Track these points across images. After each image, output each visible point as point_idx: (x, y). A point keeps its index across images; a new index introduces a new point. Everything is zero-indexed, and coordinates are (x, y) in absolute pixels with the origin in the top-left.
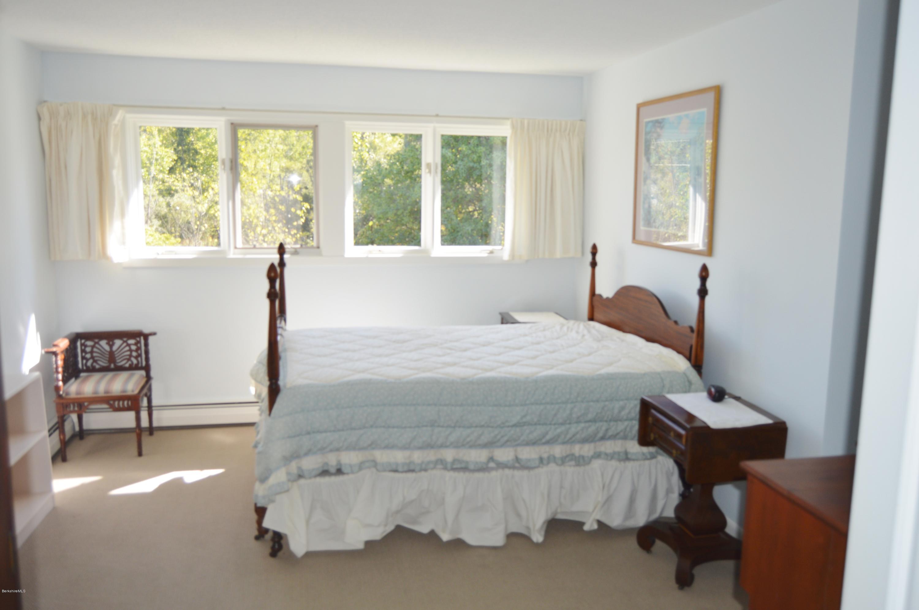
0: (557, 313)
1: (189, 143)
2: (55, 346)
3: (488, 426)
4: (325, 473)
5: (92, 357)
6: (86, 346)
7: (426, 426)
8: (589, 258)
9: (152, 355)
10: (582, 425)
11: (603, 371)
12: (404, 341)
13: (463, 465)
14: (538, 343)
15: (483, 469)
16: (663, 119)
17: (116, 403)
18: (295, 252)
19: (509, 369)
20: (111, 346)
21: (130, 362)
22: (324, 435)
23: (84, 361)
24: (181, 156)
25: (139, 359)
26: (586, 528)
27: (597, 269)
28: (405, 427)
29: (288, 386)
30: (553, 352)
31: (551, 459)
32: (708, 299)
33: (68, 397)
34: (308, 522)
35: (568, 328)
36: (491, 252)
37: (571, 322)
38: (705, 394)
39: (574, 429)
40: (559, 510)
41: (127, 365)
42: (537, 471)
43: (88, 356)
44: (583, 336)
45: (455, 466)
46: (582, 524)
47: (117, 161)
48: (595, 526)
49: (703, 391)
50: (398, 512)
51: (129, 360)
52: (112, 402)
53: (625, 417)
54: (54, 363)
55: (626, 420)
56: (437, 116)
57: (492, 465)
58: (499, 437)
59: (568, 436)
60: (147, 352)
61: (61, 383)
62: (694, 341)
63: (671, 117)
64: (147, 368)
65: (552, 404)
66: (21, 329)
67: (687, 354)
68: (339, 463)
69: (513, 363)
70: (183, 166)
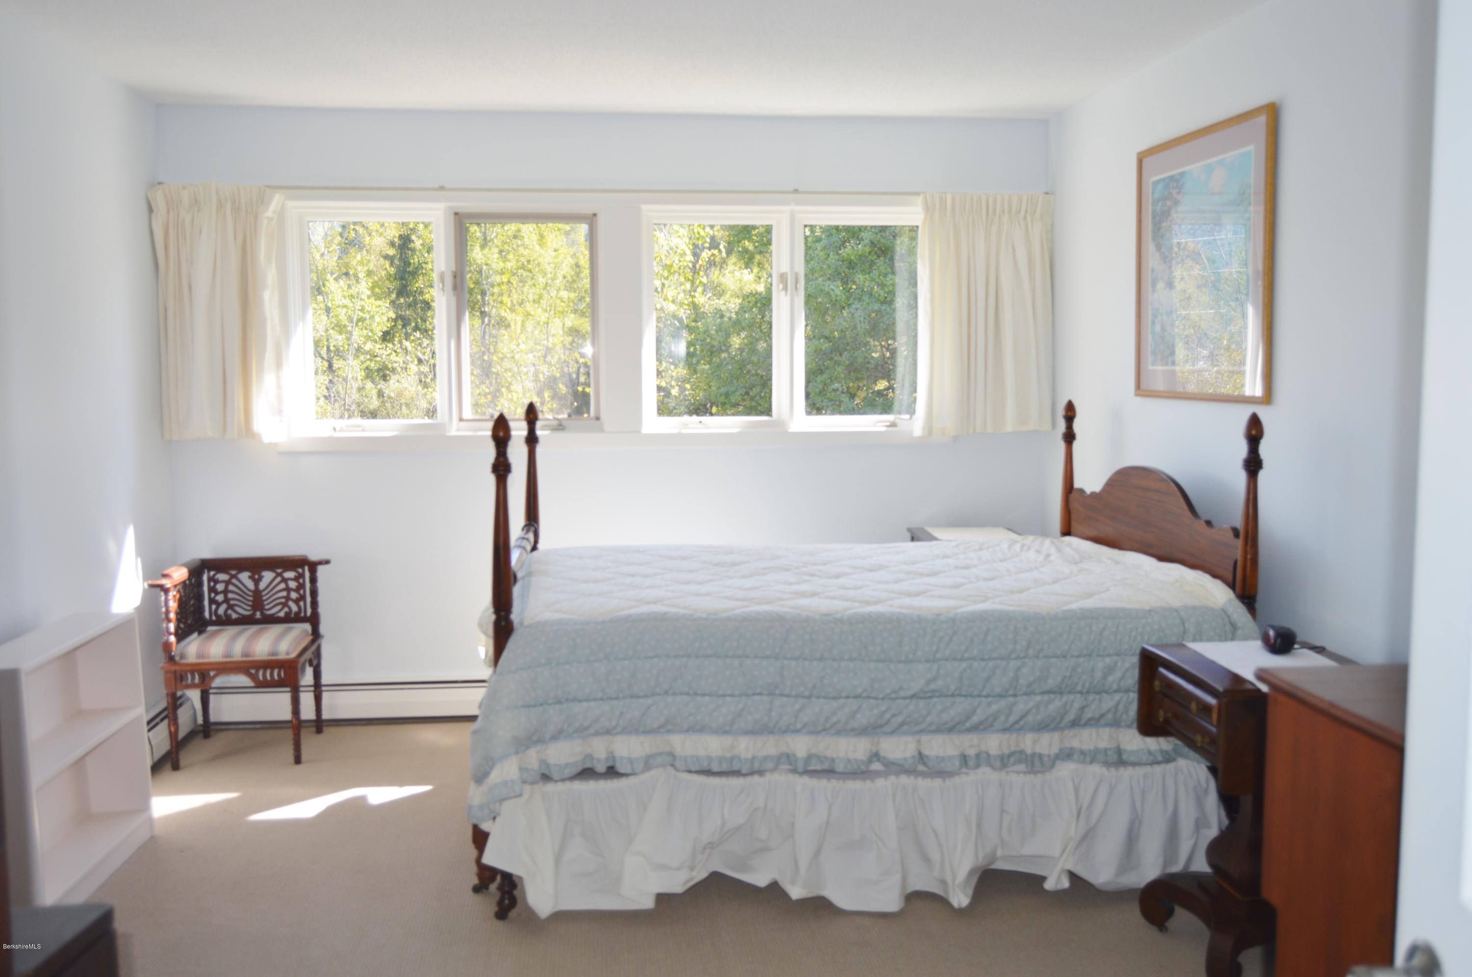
0: (1009, 529)
1: (415, 292)
2: (165, 576)
3: (868, 697)
4: (586, 773)
5: (227, 600)
6: (216, 582)
7: (760, 694)
8: (1062, 426)
9: (321, 599)
10: (1038, 698)
11: (1074, 606)
12: (734, 564)
13: (826, 766)
14: (967, 567)
15: (860, 772)
16: (1182, 174)
17: (261, 673)
18: (560, 427)
19: (907, 601)
20: (257, 582)
21: (286, 609)
22: (585, 704)
23: (214, 607)
24: (403, 313)
25: (302, 604)
26: (1049, 885)
27: (1076, 445)
28: (723, 696)
29: (526, 622)
30: (992, 579)
31: (982, 759)
32: (1262, 476)
33: (184, 661)
34: (558, 860)
35: (1023, 545)
36: (893, 425)
37: (1029, 540)
38: (1258, 644)
39: (1021, 706)
40: (999, 853)
41: (282, 614)
42: (957, 780)
43: (220, 598)
44: (1048, 556)
45: (811, 768)
46: (1043, 879)
47: (271, 276)
48: (1066, 884)
49: (1255, 639)
50: (711, 846)
51: (285, 605)
52: (253, 671)
53: (1115, 687)
54: (163, 604)
55: (1117, 691)
56: (796, 191)
57: (876, 766)
58: (888, 716)
59: (1012, 719)
60: (314, 593)
61: (172, 639)
62: (1239, 554)
63: (1194, 168)
64: (314, 620)
65: (983, 659)
66: (112, 546)
67: (1230, 577)
68: (611, 756)
69: (918, 594)
70: (406, 329)
